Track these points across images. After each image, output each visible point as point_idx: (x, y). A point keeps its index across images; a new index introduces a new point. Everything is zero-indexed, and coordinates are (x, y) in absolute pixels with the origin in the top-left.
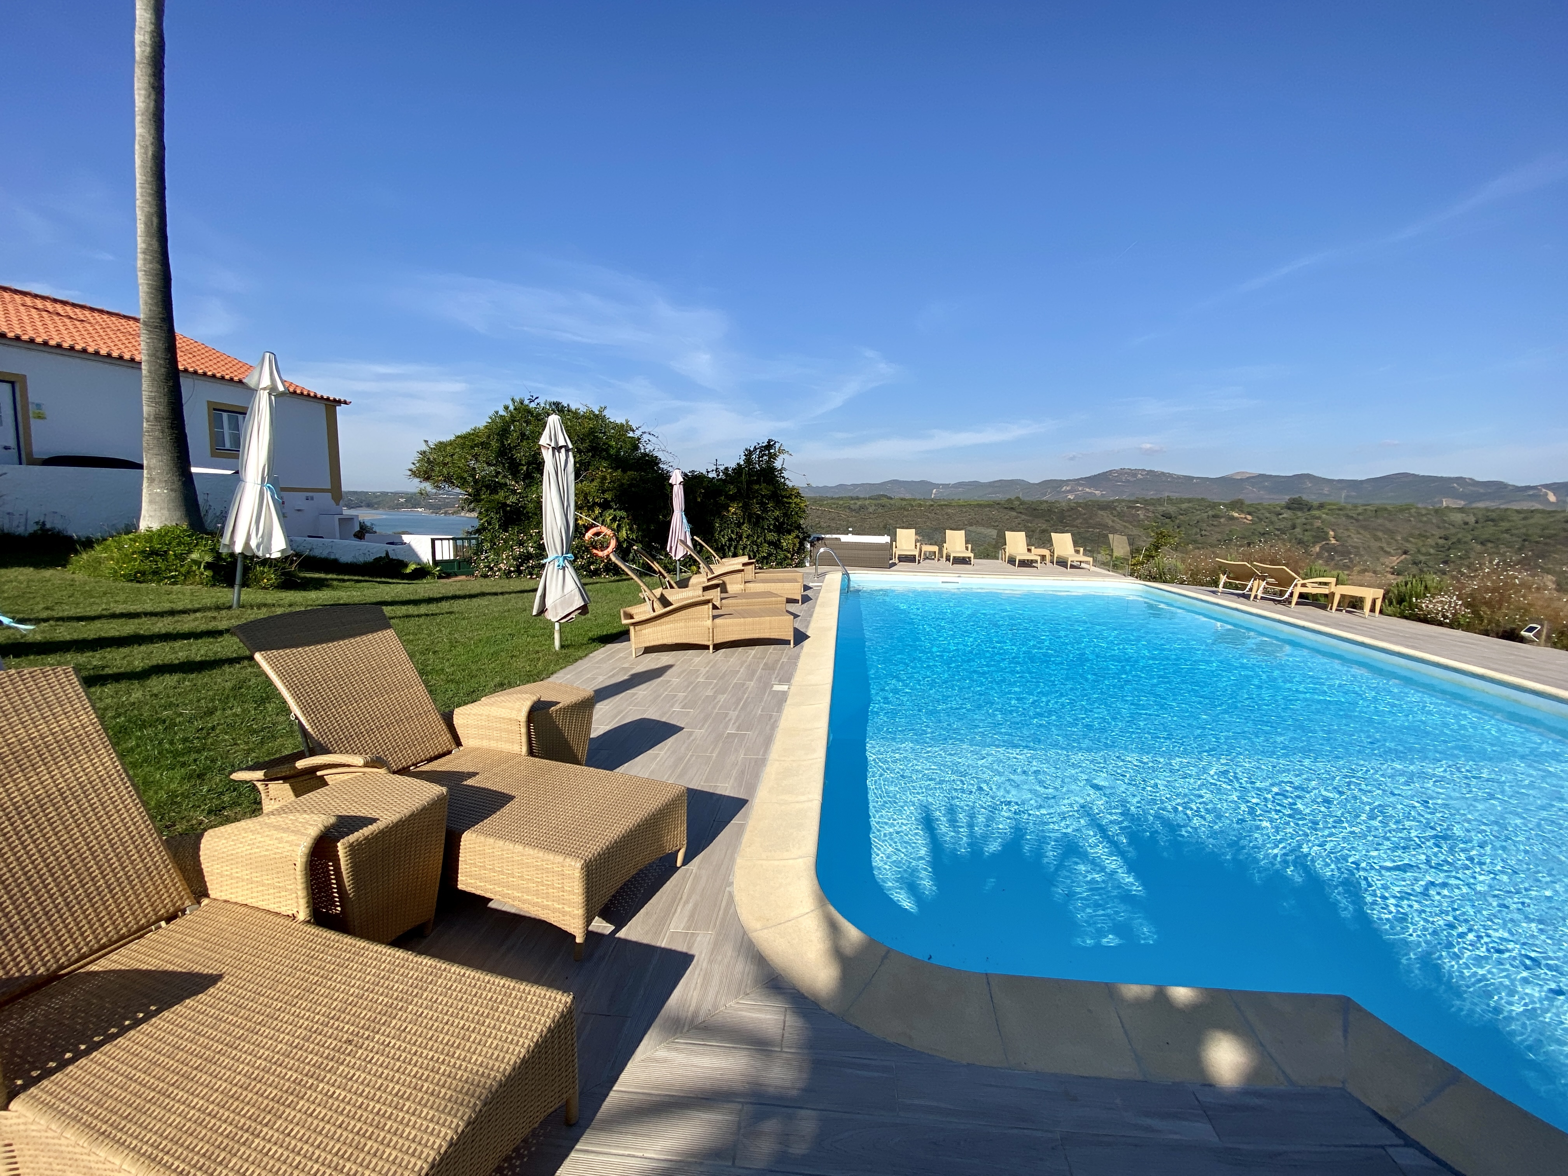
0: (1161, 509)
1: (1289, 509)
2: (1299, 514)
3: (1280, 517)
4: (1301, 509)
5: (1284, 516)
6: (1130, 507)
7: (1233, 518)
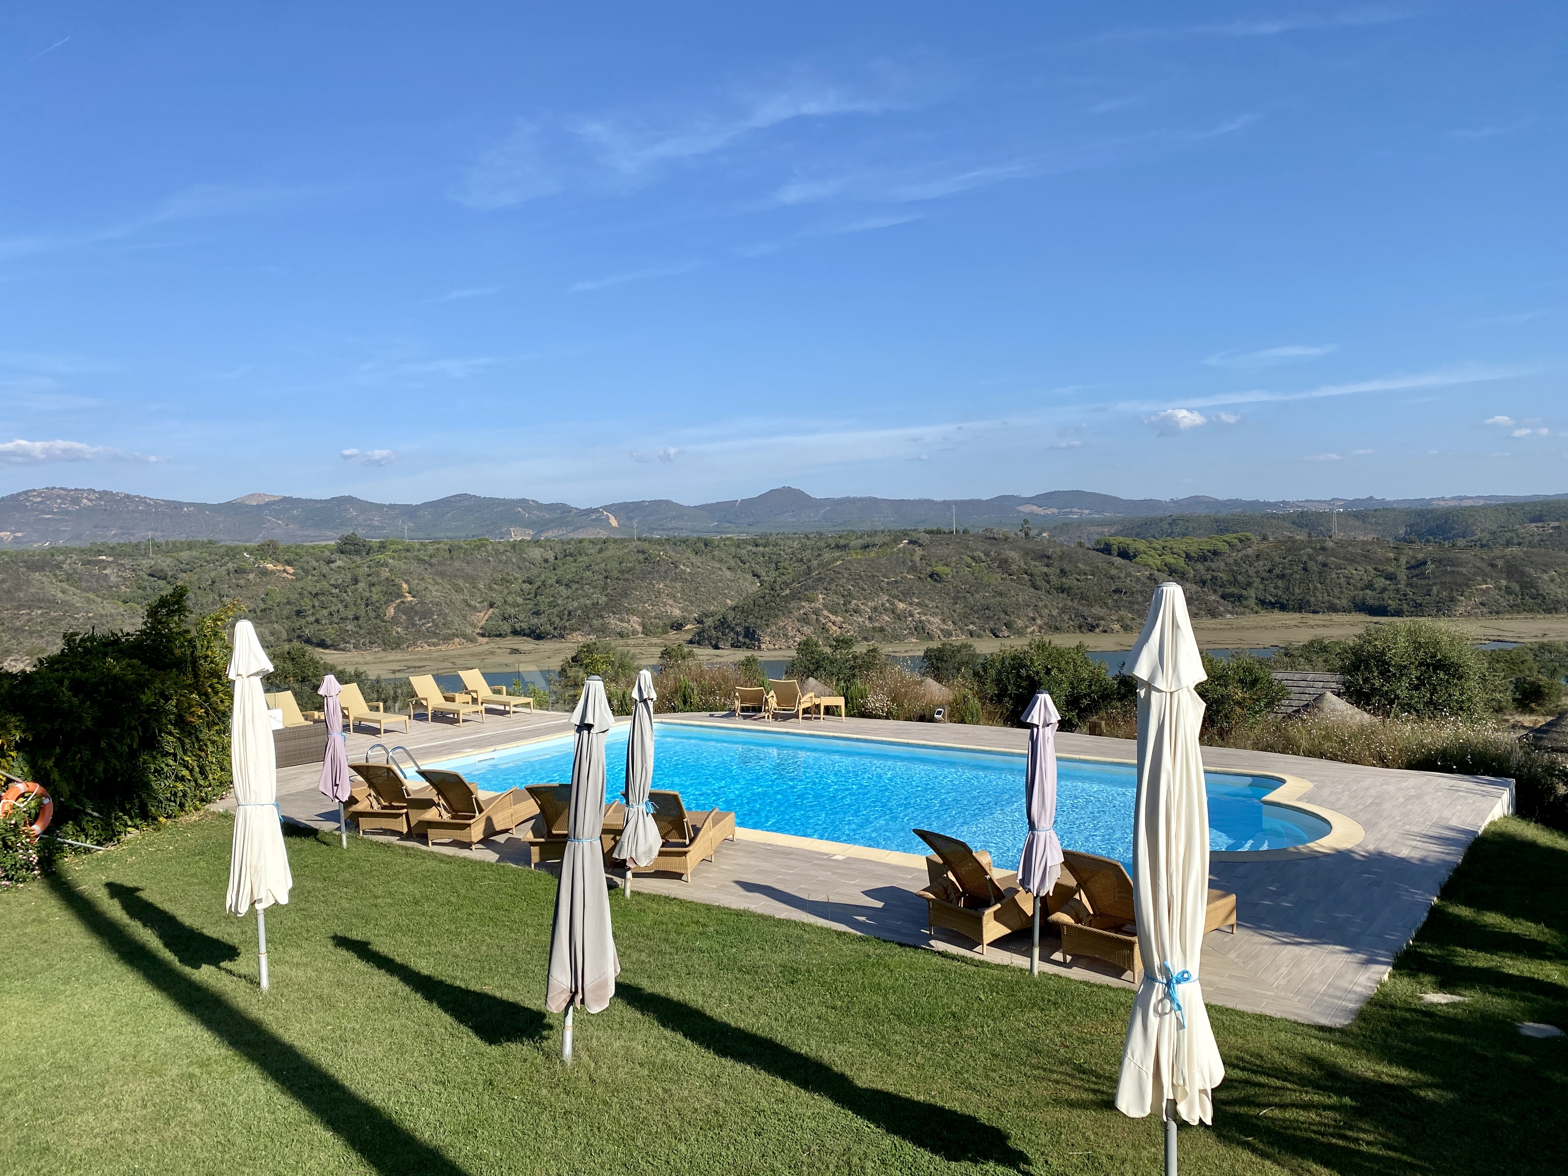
0: (145, 563)
1: (342, 552)
2: (358, 559)
3: (333, 566)
4: (357, 552)
5: (339, 563)
6: (89, 562)
7: (264, 573)
